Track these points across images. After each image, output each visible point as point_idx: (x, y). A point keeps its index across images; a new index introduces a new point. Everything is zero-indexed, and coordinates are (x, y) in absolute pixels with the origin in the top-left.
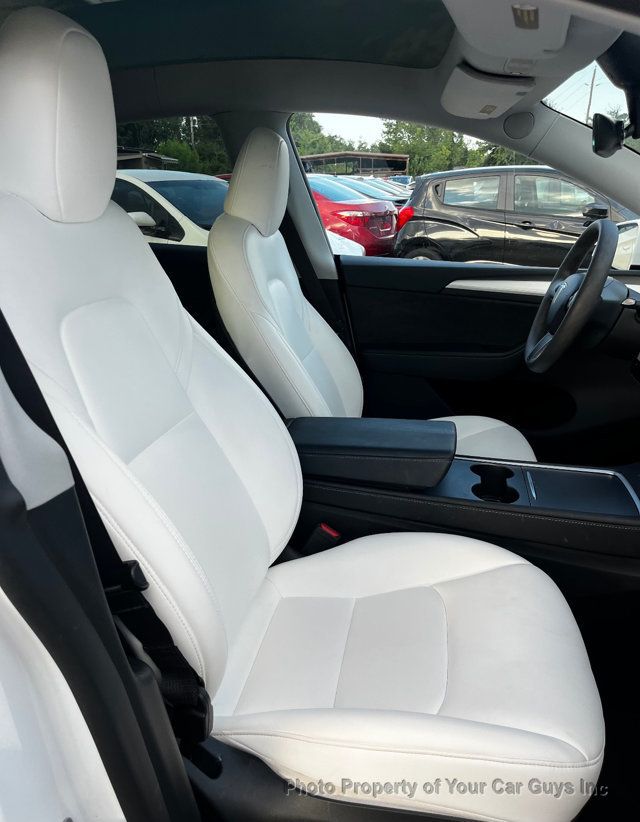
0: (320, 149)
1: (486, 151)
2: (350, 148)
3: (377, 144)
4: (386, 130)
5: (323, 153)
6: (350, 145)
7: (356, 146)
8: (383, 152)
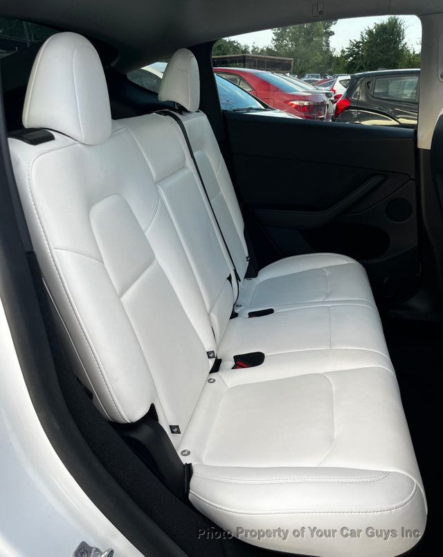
0: (224, 51)
1: (349, 58)
2: (245, 51)
3: (265, 49)
4: (275, 38)
5: (226, 54)
6: (245, 49)
7: (250, 49)
8: (270, 55)
